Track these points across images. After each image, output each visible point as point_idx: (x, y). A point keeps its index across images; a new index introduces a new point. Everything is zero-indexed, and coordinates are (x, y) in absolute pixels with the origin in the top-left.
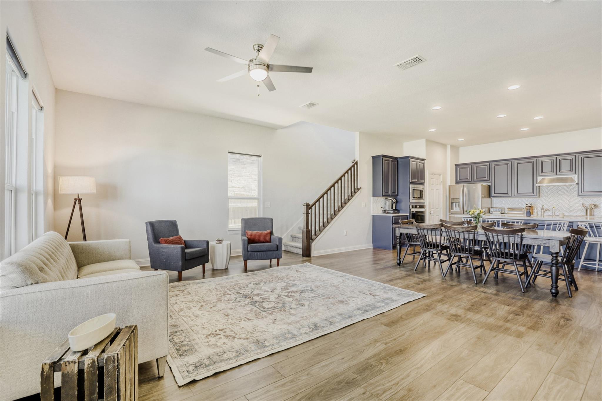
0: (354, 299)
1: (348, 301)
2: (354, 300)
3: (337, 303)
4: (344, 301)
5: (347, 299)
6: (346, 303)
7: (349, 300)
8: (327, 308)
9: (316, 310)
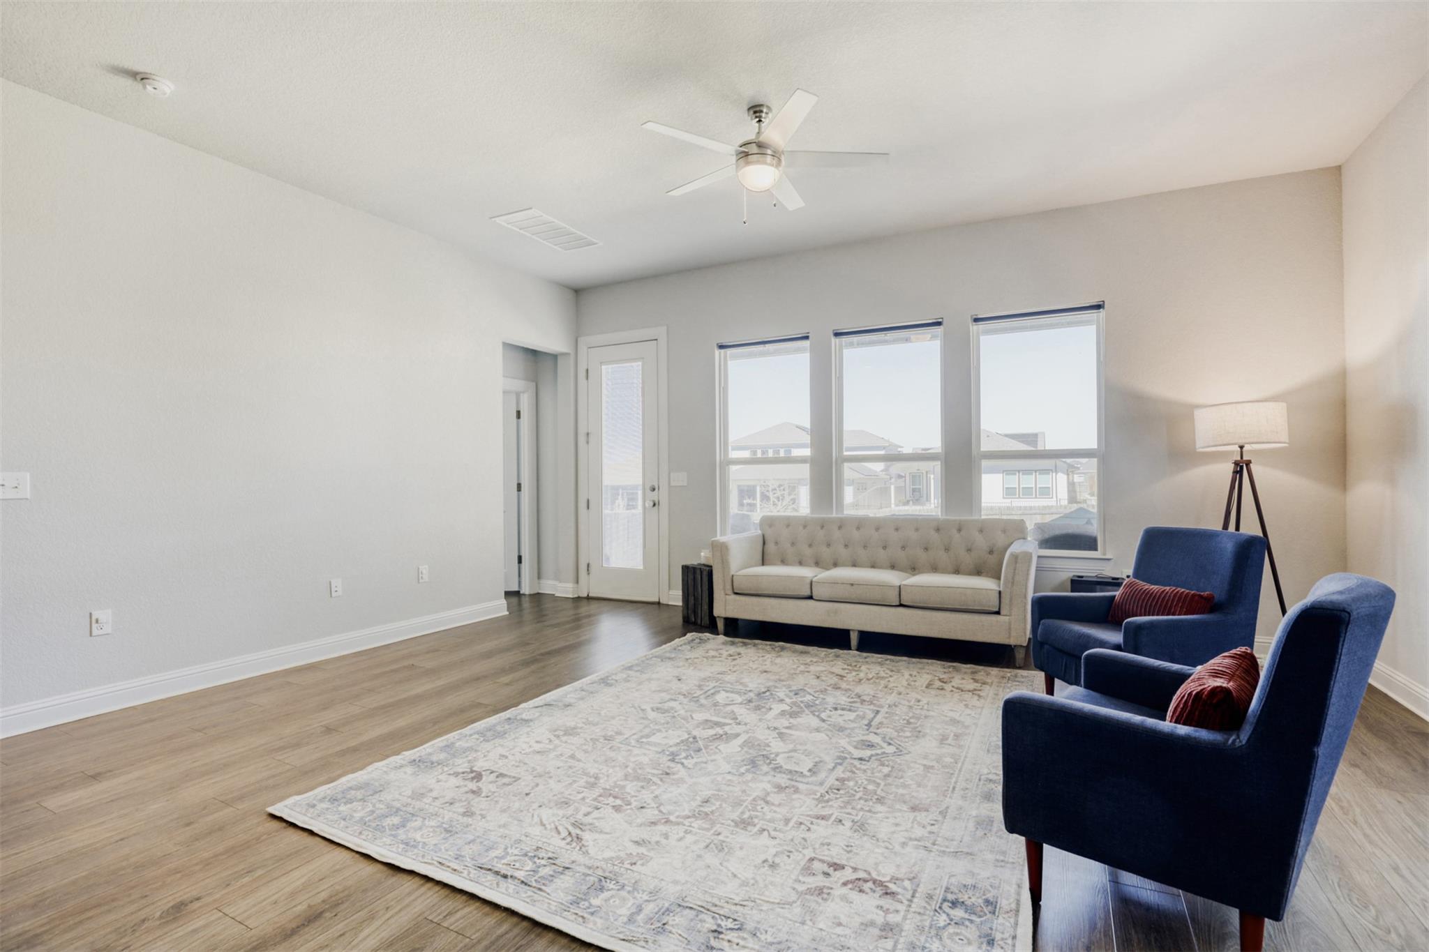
0: (537, 747)
1: (552, 738)
2: (537, 742)
3: (581, 728)
4: (565, 735)
5: (557, 742)
6: (556, 731)
7: (550, 741)
8: (599, 714)
9: (621, 705)
